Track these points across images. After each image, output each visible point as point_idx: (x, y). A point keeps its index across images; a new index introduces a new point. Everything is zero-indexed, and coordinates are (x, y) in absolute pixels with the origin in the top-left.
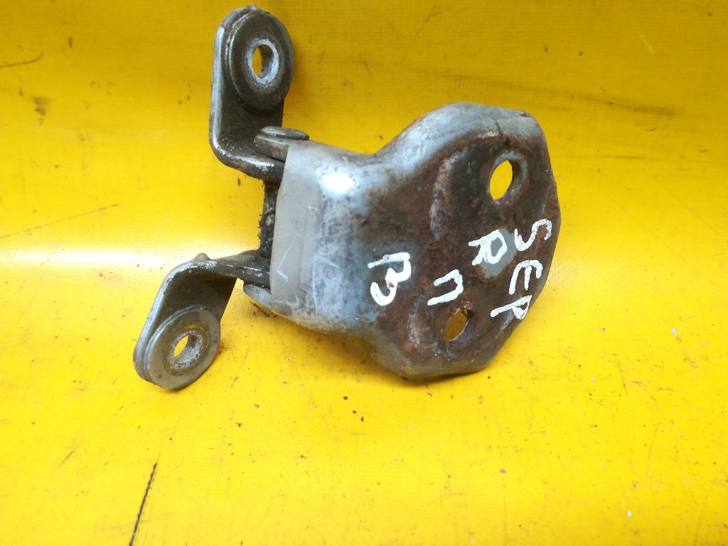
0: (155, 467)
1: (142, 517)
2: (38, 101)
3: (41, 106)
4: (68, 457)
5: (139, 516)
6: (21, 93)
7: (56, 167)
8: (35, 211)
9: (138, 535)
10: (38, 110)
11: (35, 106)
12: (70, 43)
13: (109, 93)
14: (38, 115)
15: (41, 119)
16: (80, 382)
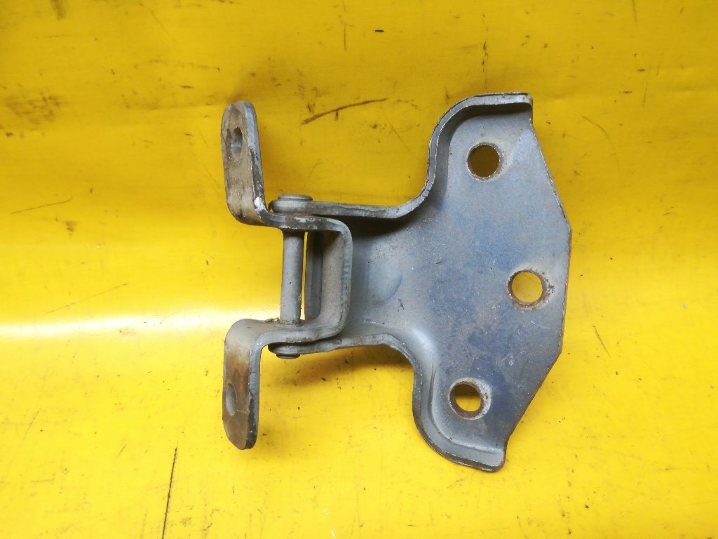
0: (176, 450)
1: (173, 479)
2: (68, 223)
3: (70, 227)
4: (122, 451)
5: (171, 479)
6: (57, 220)
7: (83, 263)
8: (70, 293)
9: (172, 489)
10: (69, 229)
11: (66, 227)
12: (91, 191)
13: (117, 216)
14: (69, 232)
15: (71, 234)
16: (120, 404)
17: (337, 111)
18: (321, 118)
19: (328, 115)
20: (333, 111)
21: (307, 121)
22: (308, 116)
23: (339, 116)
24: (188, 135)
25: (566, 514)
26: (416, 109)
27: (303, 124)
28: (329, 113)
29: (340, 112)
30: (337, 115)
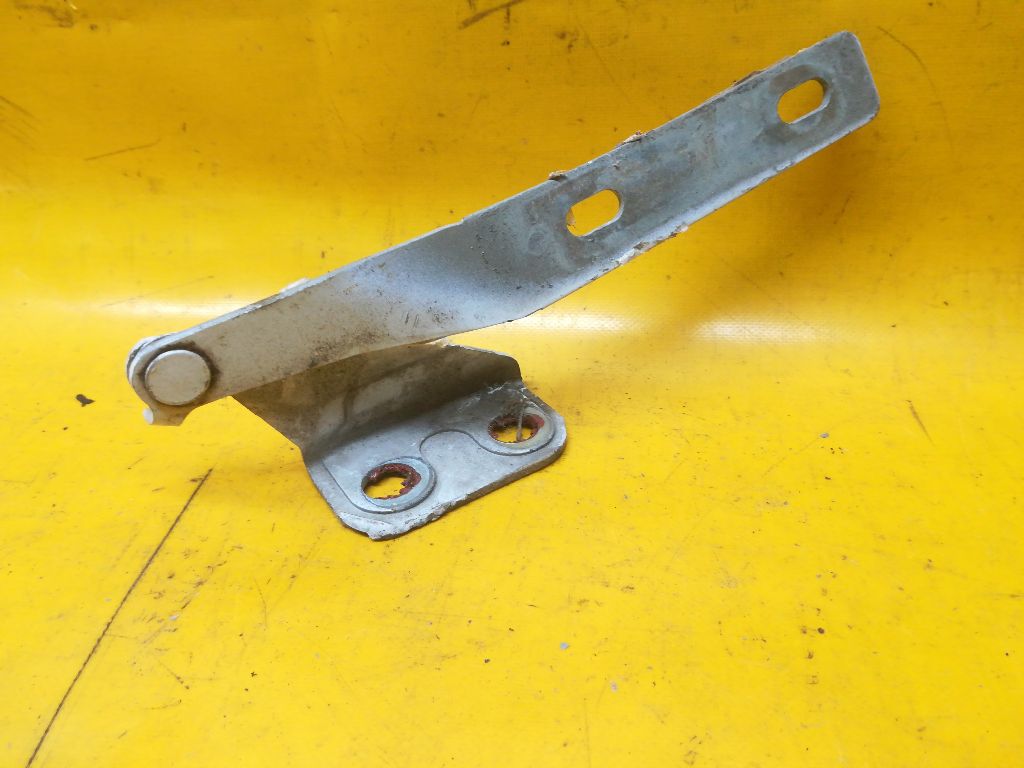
17: (508, 5)
18: (486, 18)
19: (495, 14)
20: (503, 6)
21: (466, 24)
22: (467, 14)
23: (512, 17)
24: (309, 40)
25: (808, 631)
26: (623, 6)
27: (460, 28)
28: (496, 9)
29: (513, 9)
30: (508, 14)
